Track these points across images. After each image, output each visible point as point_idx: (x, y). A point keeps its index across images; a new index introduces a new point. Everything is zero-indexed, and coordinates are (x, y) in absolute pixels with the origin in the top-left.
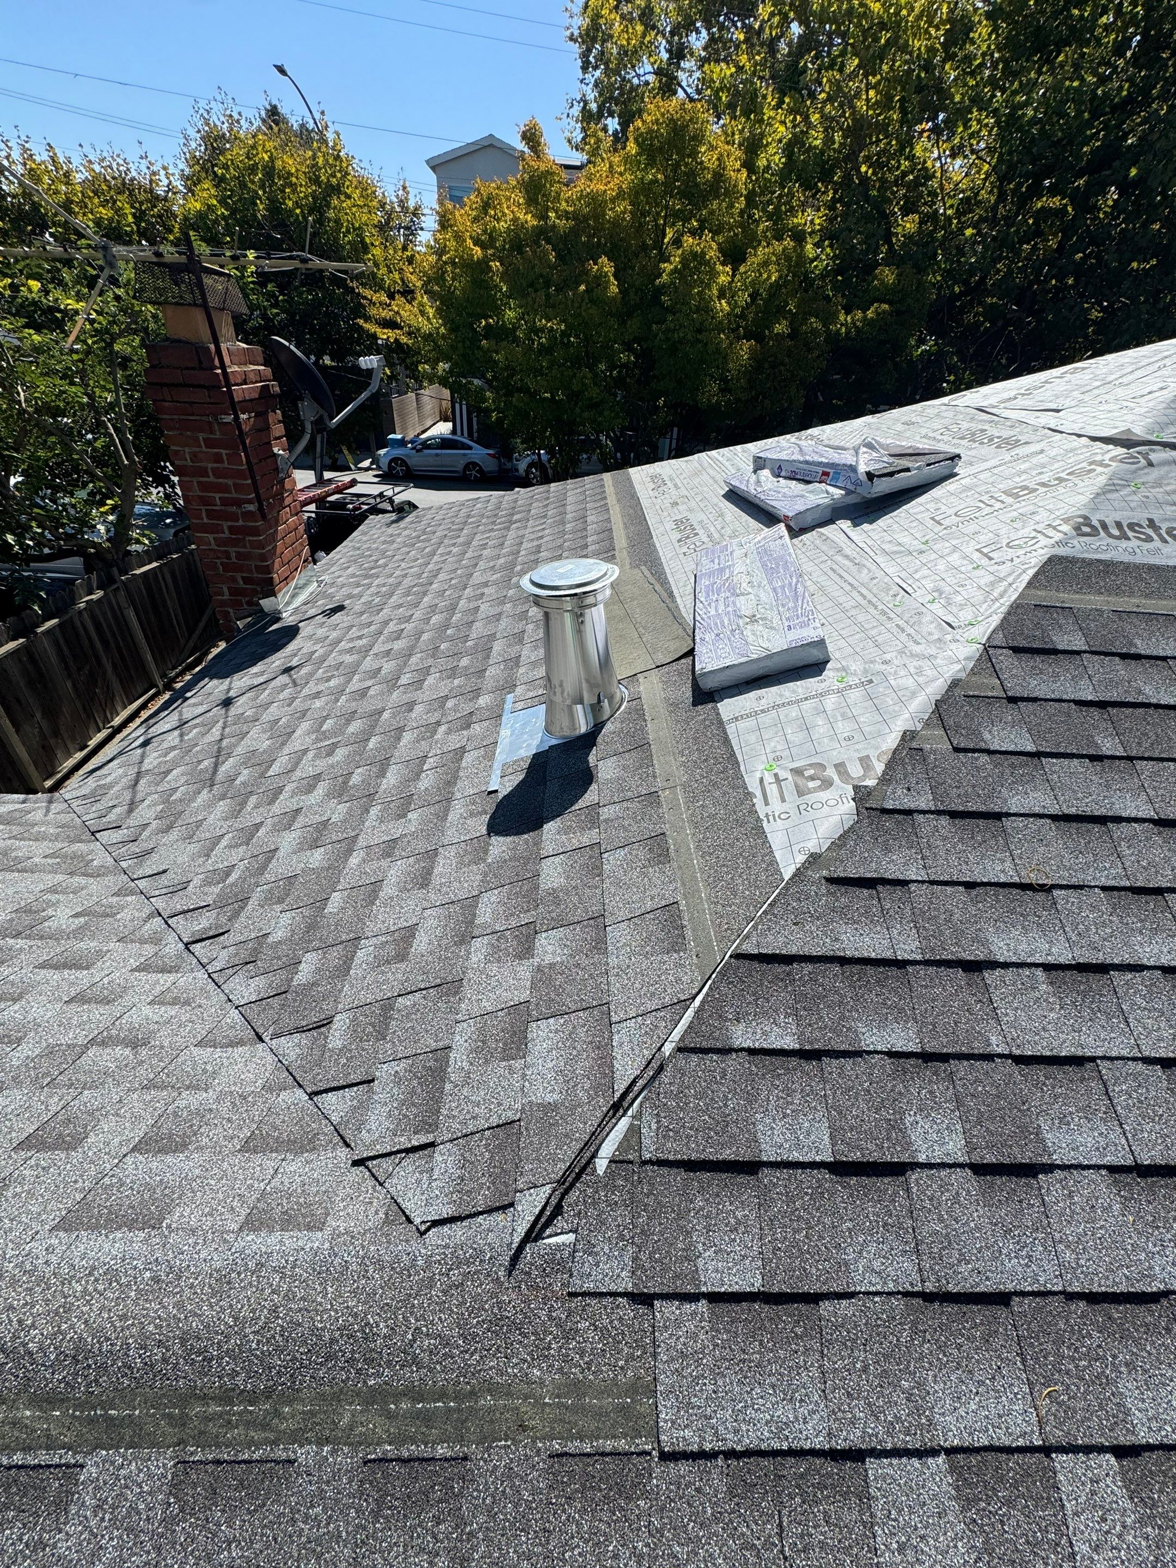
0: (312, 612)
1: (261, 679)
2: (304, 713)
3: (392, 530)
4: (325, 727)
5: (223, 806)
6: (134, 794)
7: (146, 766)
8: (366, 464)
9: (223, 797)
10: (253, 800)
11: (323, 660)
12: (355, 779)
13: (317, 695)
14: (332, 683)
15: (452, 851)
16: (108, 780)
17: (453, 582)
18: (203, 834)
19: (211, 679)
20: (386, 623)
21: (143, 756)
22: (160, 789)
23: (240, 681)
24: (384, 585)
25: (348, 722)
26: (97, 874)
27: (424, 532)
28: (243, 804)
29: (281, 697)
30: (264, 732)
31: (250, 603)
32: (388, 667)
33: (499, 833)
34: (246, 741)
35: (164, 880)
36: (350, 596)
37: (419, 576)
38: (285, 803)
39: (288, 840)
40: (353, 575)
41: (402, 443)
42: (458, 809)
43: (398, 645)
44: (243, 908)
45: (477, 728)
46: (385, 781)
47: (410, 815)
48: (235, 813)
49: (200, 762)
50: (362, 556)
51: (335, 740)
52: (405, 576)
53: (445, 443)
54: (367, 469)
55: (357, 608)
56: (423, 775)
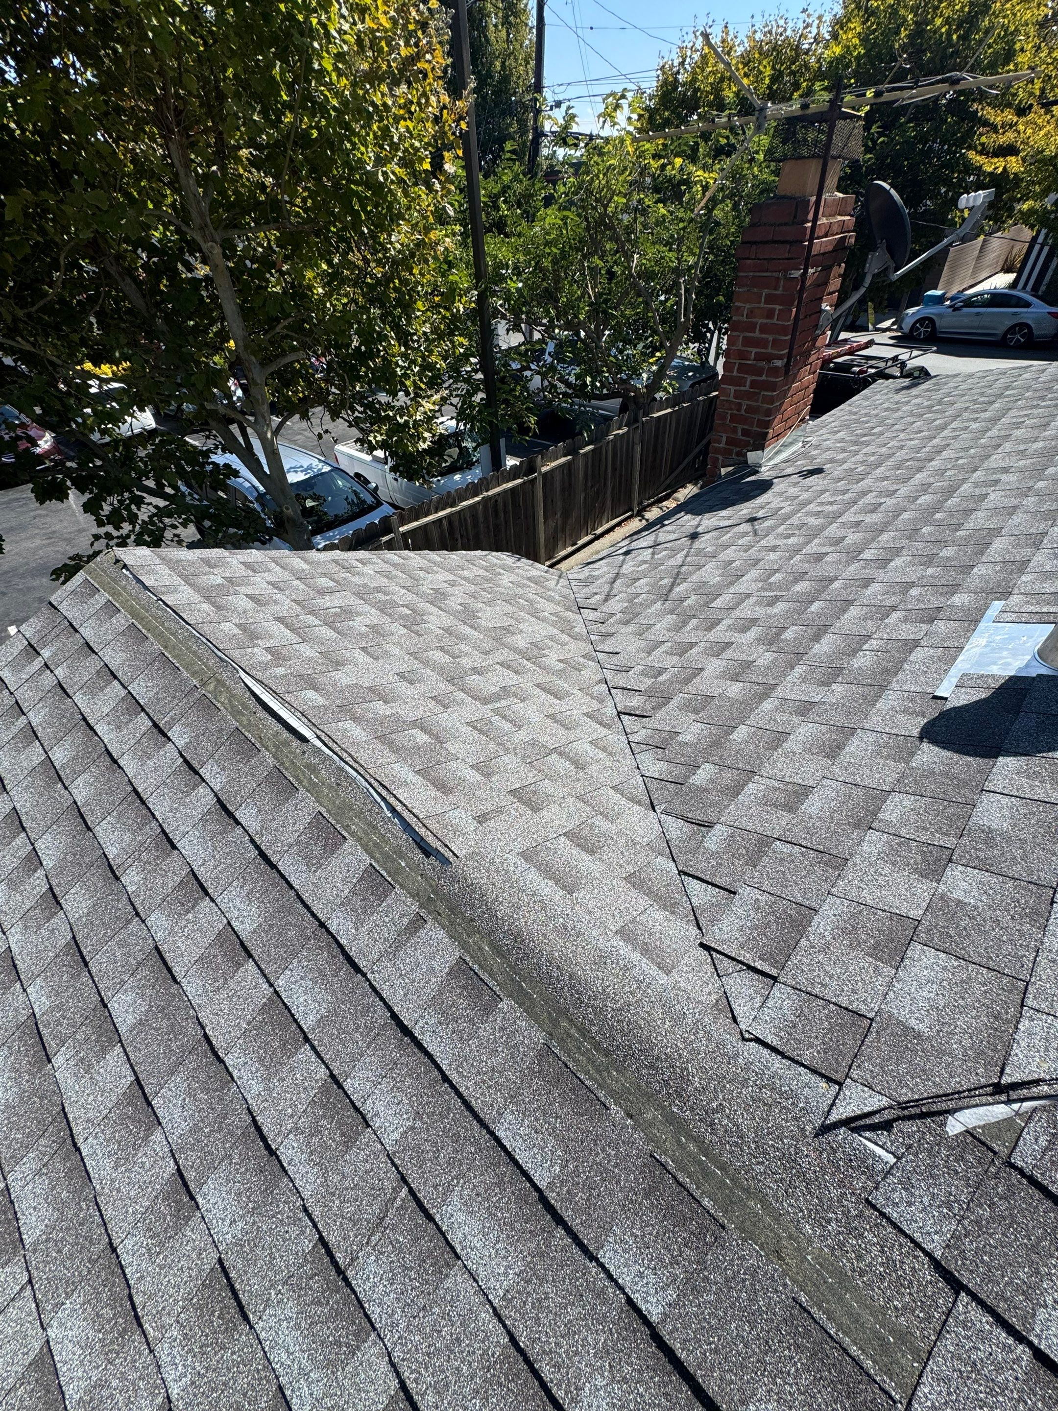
0: (789, 470)
1: (727, 523)
2: (758, 561)
3: (901, 397)
4: (772, 580)
5: (670, 619)
6: (611, 589)
7: (624, 570)
8: (887, 324)
9: (671, 612)
10: (694, 622)
11: (788, 517)
12: (789, 634)
13: (774, 548)
14: (791, 541)
15: (871, 738)
16: (597, 573)
17: (960, 462)
18: (649, 635)
19: (686, 513)
20: (864, 493)
21: (623, 561)
22: (629, 590)
23: (709, 520)
24: (873, 454)
25: (796, 581)
26: (576, 638)
27: (940, 402)
28: (685, 623)
29: (740, 542)
30: (717, 568)
31: (739, 454)
32: (853, 538)
33: (934, 742)
34: (702, 572)
35: (615, 660)
36: (832, 461)
37: (919, 450)
38: (719, 633)
39: (714, 666)
40: (842, 440)
41: (940, 300)
42: (890, 700)
43: (870, 519)
44: (665, 705)
45: (941, 626)
46: (817, 646)
47: (834, 686)
48: (678, 629)
49: (662, 579)
50: (857, 421)
51: (778, 594)
52: (901, 447)
53: (997, 299)
54: (884, 330)
55: (837, 473)
56: (861, 653)
